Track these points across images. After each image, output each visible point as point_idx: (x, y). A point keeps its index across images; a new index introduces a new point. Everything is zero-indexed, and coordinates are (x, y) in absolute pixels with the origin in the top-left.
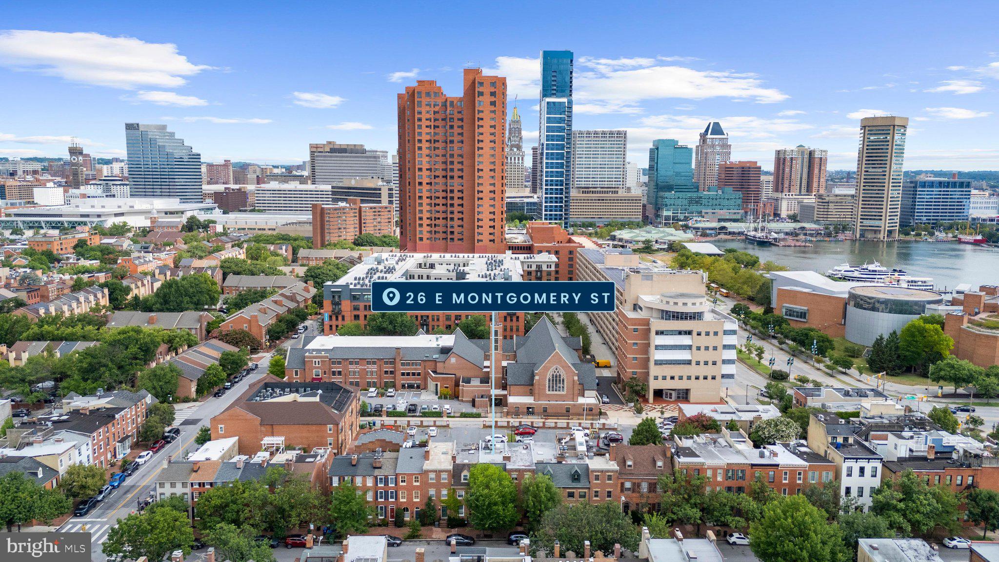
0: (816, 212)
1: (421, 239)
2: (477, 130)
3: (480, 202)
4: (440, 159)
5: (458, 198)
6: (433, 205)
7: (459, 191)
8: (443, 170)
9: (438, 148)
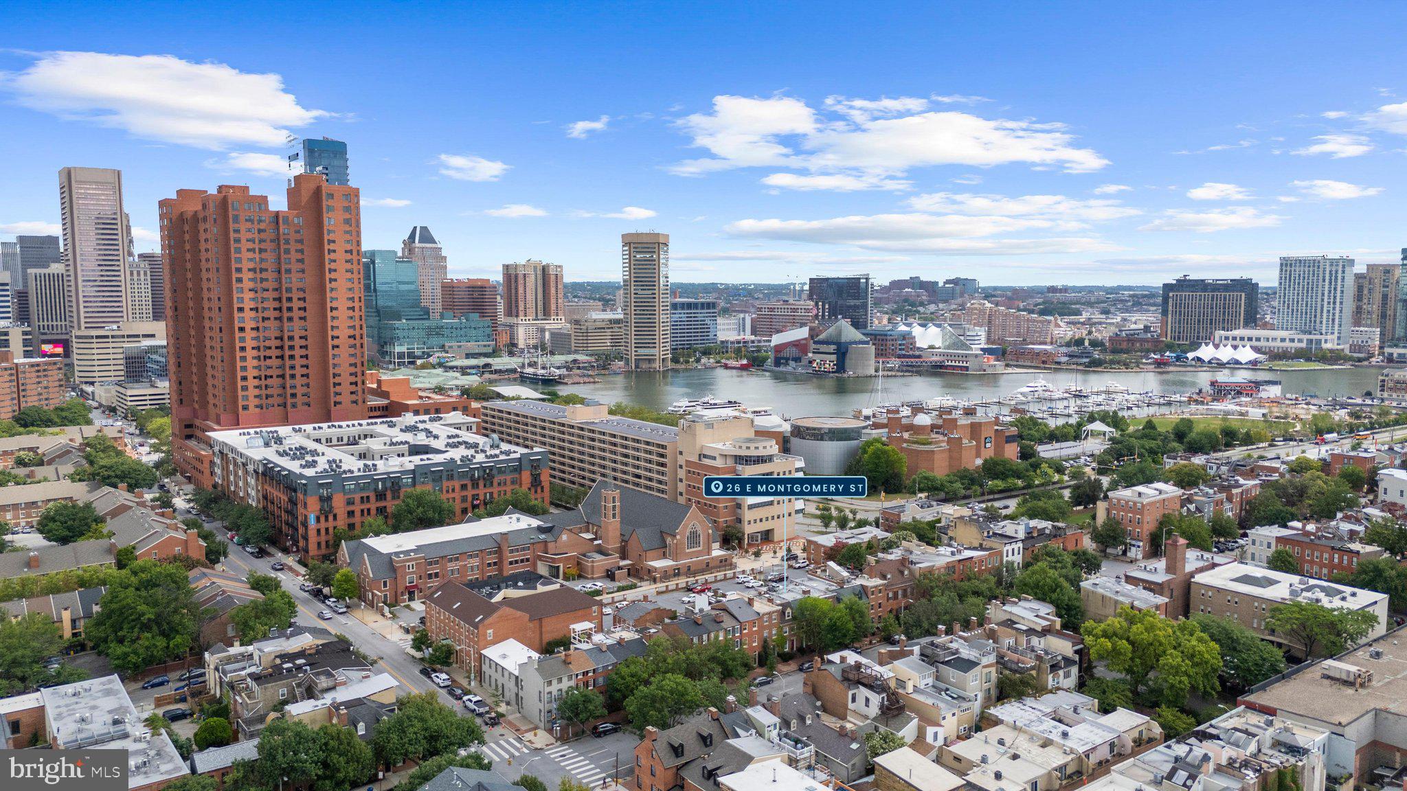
0: (573, 341)
1: (245, 408)
2: (327, 257)
3: (336, 351)
4: (271, 295)
5: (301, 347)
6: (262, 358)
7: (301, 338)
8: (275, 309)
9: (267, 280)
